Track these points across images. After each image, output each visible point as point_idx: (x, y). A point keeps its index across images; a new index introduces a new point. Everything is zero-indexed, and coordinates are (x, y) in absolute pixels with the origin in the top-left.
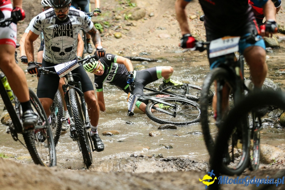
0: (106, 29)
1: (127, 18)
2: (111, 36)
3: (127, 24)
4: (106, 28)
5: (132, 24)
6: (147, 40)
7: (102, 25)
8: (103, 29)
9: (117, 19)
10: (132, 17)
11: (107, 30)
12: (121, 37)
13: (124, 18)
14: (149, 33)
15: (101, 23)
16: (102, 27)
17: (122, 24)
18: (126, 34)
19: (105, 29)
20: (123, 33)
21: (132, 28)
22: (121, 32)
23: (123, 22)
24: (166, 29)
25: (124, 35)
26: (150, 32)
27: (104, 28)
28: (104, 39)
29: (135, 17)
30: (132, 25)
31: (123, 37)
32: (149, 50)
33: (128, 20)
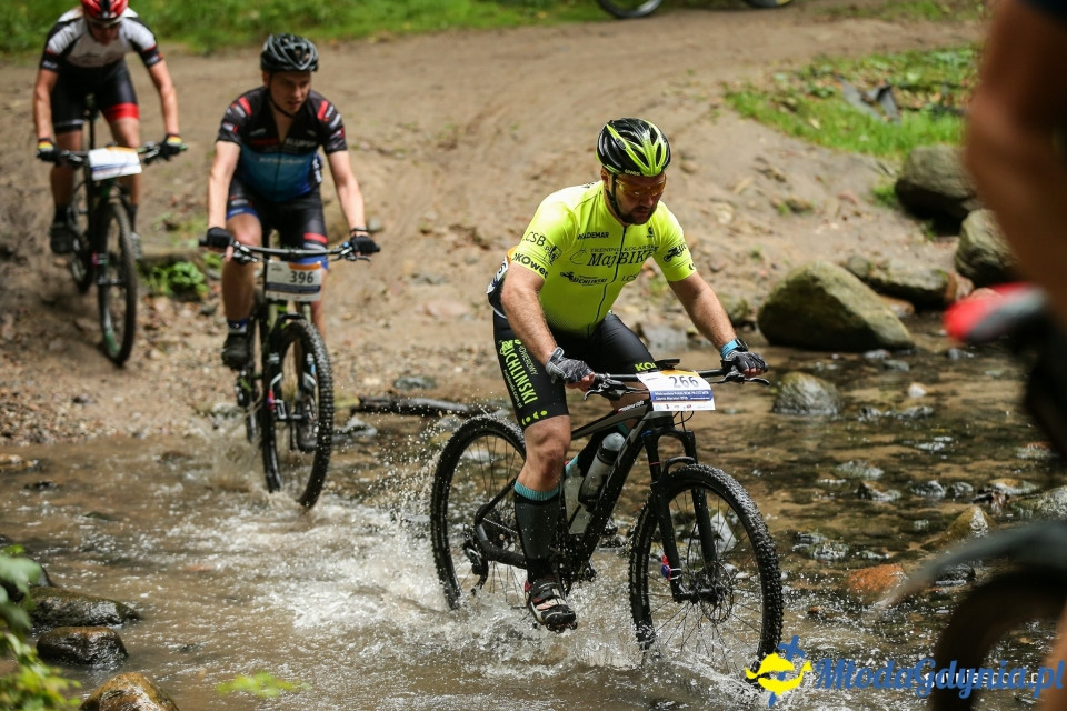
6: (387, 326)
7: (200, 269)
8: (205, 283)
14: (387, 300)
15: (198, 261)
16: (200, 276)
19: (212, 283)
24: (445, 280)
26: (389, 294)
27: (210, 279)
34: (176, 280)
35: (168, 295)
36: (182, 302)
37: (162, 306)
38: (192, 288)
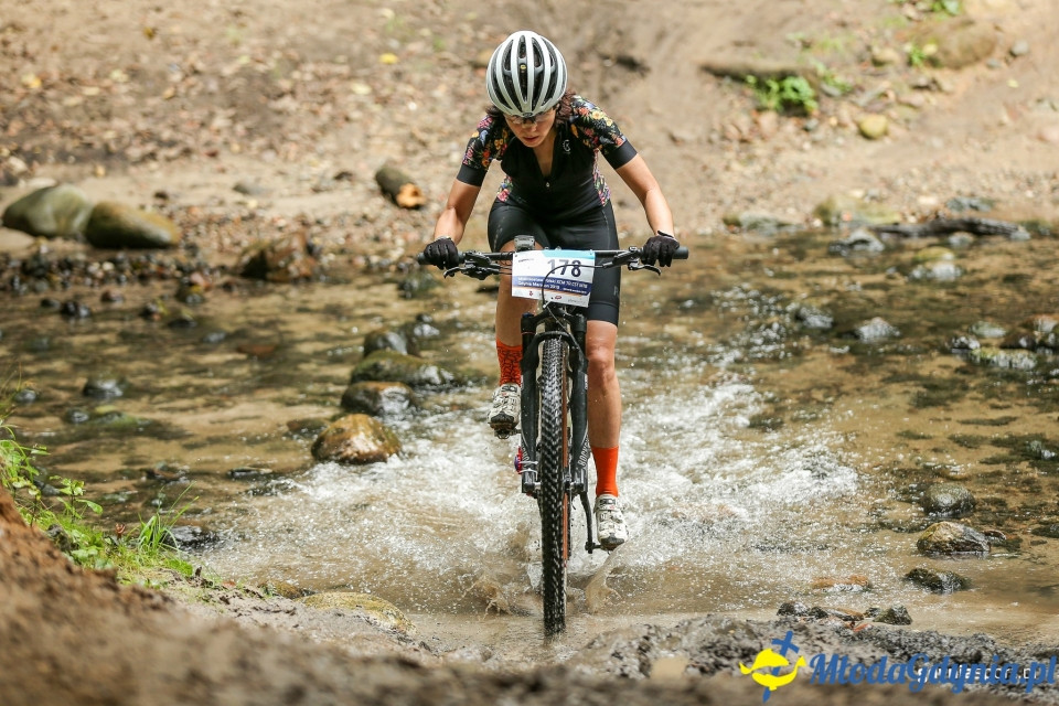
0: (831, 100)
1: (916, 60)
2: (847, 131)
3: (914, 83)
4: (829, 95)
5: (934, 82)
7: (811, 85)
8: (816, 99)
9: (877, 63)
10: (941, 56)
11: (830, 105)
12: (885, 134)
13: (907, 59)
15: (811, 77)
17: (893, 83)
18: (907, 121)
20: (895, 121)
21: (935, 100)
22: (889, 117)
23: (900, 74)
25: (900, 125)
28: (814, 142)
29: (951, 56)
30: (934, 87)
31: (892, 135)
32: (991, 190)
33: (921, 65)
34: (785, 95)
35: (776, 110)
36: (789, 117)
37: (768, 120)
38: (801, 104)
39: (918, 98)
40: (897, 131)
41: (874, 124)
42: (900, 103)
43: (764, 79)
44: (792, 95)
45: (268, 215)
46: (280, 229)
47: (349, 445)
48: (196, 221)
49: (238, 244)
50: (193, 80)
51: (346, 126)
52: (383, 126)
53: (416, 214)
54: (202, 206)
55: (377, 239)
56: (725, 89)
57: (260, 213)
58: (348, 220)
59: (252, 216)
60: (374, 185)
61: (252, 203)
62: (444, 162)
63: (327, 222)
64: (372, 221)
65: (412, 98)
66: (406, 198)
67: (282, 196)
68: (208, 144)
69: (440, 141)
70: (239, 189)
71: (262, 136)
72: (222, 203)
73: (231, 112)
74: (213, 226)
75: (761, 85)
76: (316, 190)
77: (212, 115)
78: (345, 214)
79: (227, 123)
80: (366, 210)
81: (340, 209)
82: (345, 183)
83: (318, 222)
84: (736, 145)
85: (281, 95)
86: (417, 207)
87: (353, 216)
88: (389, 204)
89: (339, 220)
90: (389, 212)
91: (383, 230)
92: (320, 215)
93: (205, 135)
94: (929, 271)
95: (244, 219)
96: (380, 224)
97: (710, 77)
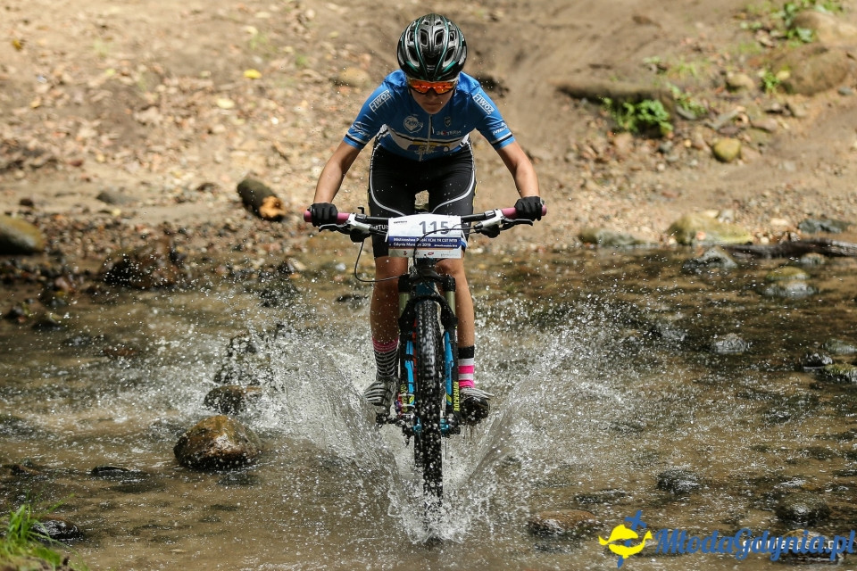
0: (685, 123)
1: (769, 85)
2: (701, 153)
3: (768, 108)
4: (684, 118)
5: (787, 107)
7: (666, 107)
8: (671, 121)
9: (731, 88)
10: (794, 82)
11: (684, 127)
12: (739, 156)
13: (760, 84)
15: (665, 99)
16: (666, 115)
17: (747, 107)
18: (760, 145)
19: (679, 122)
20: (748, 144)
21: (787, 124)
22: (742, 140)
23: (754, 99)
25: (753, 149)
27: (677, 118)
28: (669, 163)
29: (803, 83)
30: (787, 112)
31: (744, 158)
32: (841, 213)
33: (775, 91)
34: (641, 117)
35: (631, 131)
36: (644, 139)
37: (623, 141)
38: (656, 125)
39: (771, 122)
40: (751, 154)
41: (728, 147)
42: (753, 127)
43: (621, 100)
44: (649, 117)
45: (132, 224)
46: (143, 237)
47: (212, 445)
48: (60, 228)
49: (102, 251)
50: (59, 91)
51: (209, 138)
52: (245, 140)
53: (279, 226)
54: (67, 215)
55: (239, 248)
56: (582, 110)
57: (124, 221)
58: (210, 229)
59: (116, 224)
60: (236, 197)
61: (117, 212)
62: (305, 175)
63: (190, 232)
64: (234, 231)
65: (274, 112)
66: (268, 209)
67: (145, 205)
68: (73, 154)
69: (301, 155)
70: (103, 197)
71: (126, 147)
72: (86, 211)
73: (96, 123)
74: (79, 234)
75: (617, 107)
76: (179, 201)
77: (78, 125)
78: (208, 224)
79: (94, 133)
80: (229, 221)
81: (204, 219)
82: (208, 195)
83: (181, 231)
84: (592, 165)
85: (145, 109)
86: (279, 218)
87: (215, 227)
88: (250, 216)
89: (202, 230)
90: (251, 223)
91: (245, 240)
92: (183, 224)
93: (71, 145)
94: (783, 289)
95: (107, 227)
96: (242, 234)
97: (568, 99)
